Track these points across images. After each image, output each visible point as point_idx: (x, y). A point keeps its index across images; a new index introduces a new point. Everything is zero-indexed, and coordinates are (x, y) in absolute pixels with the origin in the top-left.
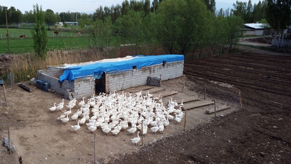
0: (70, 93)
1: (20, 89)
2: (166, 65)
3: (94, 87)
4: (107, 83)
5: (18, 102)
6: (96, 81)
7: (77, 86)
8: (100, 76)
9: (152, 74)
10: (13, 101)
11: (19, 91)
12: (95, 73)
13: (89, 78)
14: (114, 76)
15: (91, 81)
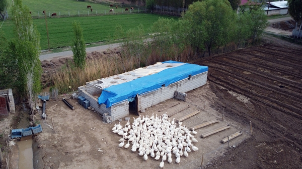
0: (108, 117)
1: (64, 105)
2: (191, 78)
3: (128, 108)
4: (139, 103)
5: (63, 125)
6: (130, 103)
7: (114, 111)
8: (133, 99)
9: (179, 88)
10: (59, 124)
11: (63, 109)
12: (129, 97)
13: (124, 103)
14: (145, 96)
15: (125, 104)
